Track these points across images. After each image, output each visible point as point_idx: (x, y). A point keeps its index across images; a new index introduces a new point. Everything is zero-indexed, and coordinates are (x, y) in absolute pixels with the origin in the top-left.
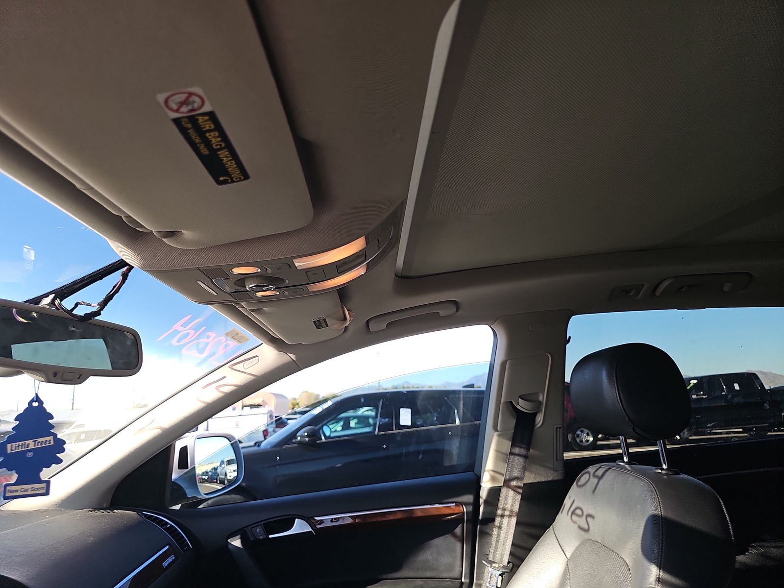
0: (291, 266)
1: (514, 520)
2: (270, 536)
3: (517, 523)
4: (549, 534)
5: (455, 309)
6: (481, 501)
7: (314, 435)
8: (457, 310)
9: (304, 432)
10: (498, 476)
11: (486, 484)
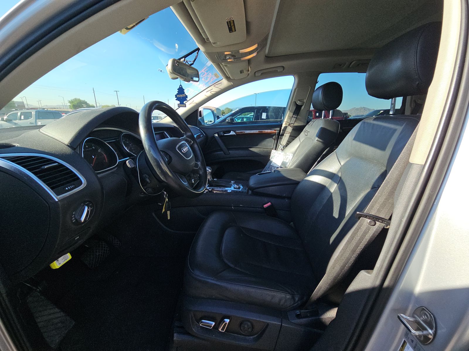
0: (238, 52)
1: (289, 135)
2: (225, 135)
3: (290, 136)
4: (298, 138)
5: (283, 69)
6: (282, 130)
7: (232, 120)
8: (283, 70)
10: (287, 123)
11: (284, 126)
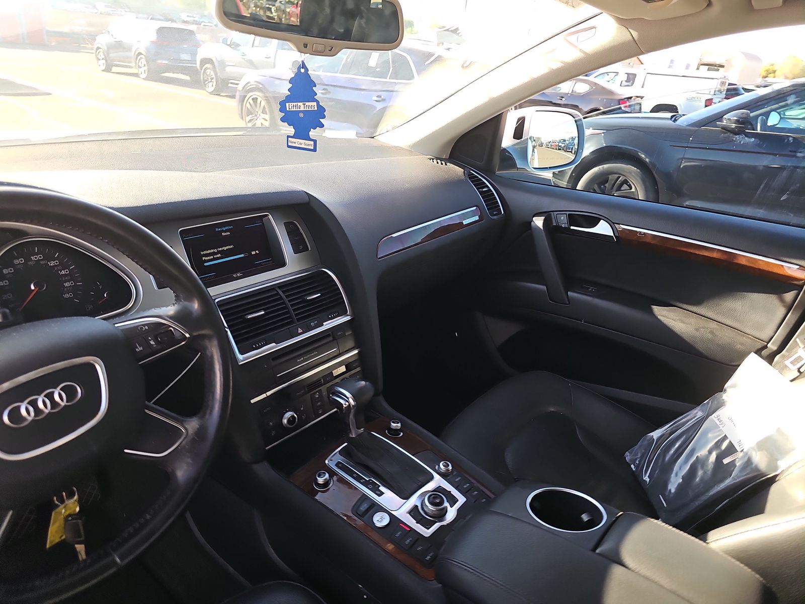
2: (572, 228)
9: (732, 116)
